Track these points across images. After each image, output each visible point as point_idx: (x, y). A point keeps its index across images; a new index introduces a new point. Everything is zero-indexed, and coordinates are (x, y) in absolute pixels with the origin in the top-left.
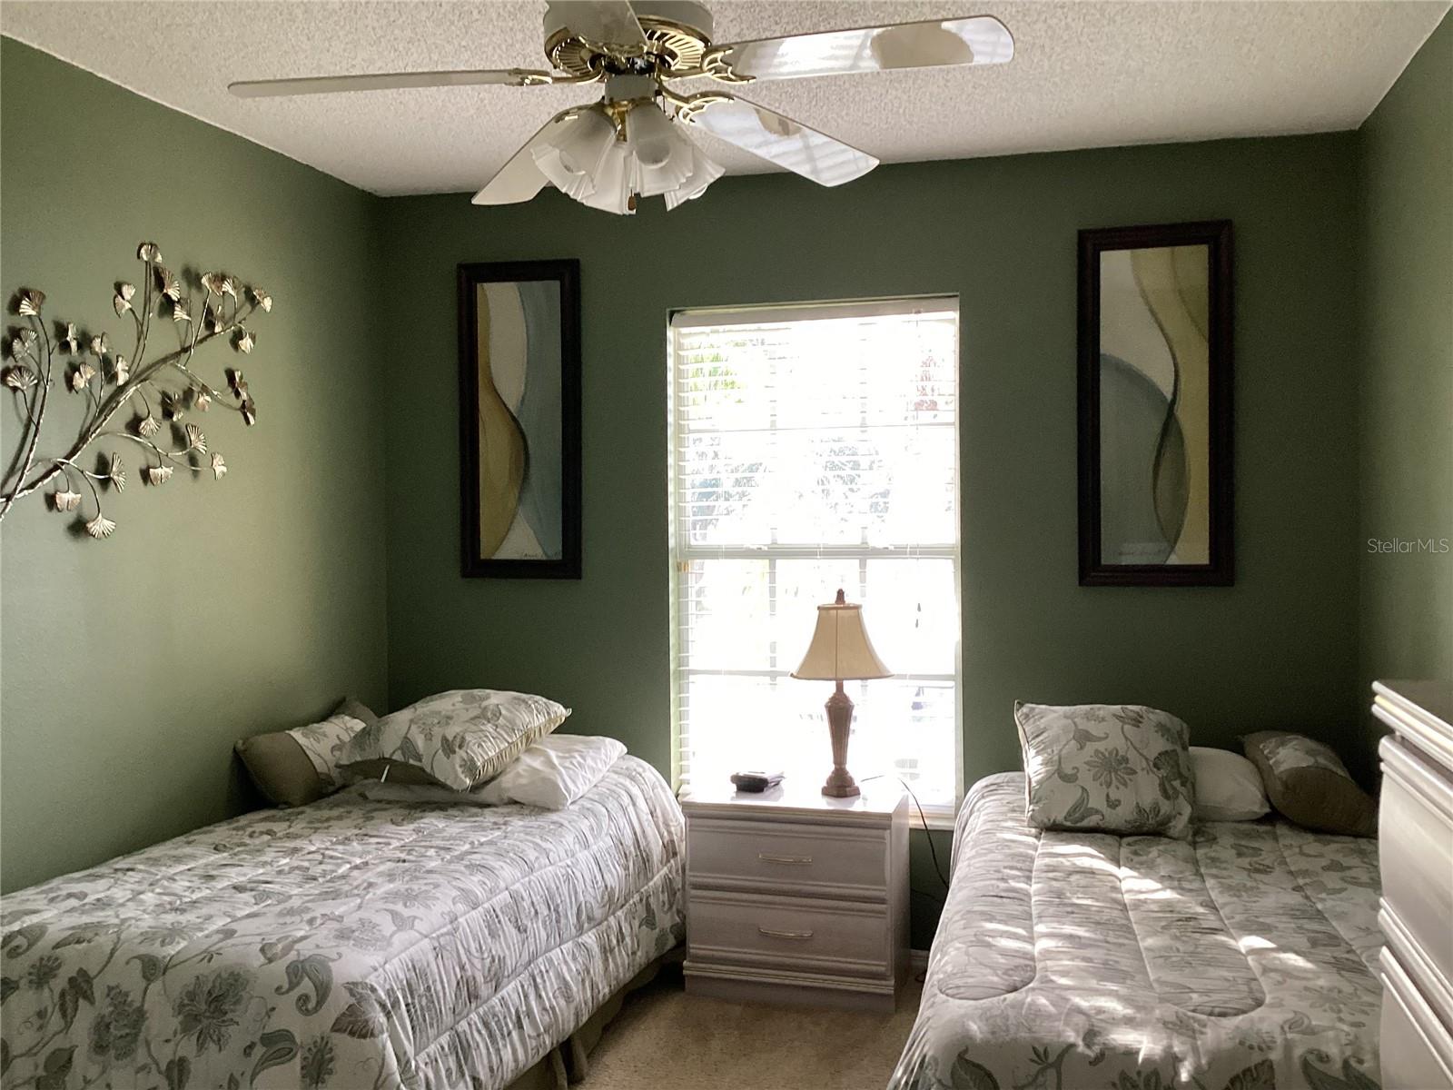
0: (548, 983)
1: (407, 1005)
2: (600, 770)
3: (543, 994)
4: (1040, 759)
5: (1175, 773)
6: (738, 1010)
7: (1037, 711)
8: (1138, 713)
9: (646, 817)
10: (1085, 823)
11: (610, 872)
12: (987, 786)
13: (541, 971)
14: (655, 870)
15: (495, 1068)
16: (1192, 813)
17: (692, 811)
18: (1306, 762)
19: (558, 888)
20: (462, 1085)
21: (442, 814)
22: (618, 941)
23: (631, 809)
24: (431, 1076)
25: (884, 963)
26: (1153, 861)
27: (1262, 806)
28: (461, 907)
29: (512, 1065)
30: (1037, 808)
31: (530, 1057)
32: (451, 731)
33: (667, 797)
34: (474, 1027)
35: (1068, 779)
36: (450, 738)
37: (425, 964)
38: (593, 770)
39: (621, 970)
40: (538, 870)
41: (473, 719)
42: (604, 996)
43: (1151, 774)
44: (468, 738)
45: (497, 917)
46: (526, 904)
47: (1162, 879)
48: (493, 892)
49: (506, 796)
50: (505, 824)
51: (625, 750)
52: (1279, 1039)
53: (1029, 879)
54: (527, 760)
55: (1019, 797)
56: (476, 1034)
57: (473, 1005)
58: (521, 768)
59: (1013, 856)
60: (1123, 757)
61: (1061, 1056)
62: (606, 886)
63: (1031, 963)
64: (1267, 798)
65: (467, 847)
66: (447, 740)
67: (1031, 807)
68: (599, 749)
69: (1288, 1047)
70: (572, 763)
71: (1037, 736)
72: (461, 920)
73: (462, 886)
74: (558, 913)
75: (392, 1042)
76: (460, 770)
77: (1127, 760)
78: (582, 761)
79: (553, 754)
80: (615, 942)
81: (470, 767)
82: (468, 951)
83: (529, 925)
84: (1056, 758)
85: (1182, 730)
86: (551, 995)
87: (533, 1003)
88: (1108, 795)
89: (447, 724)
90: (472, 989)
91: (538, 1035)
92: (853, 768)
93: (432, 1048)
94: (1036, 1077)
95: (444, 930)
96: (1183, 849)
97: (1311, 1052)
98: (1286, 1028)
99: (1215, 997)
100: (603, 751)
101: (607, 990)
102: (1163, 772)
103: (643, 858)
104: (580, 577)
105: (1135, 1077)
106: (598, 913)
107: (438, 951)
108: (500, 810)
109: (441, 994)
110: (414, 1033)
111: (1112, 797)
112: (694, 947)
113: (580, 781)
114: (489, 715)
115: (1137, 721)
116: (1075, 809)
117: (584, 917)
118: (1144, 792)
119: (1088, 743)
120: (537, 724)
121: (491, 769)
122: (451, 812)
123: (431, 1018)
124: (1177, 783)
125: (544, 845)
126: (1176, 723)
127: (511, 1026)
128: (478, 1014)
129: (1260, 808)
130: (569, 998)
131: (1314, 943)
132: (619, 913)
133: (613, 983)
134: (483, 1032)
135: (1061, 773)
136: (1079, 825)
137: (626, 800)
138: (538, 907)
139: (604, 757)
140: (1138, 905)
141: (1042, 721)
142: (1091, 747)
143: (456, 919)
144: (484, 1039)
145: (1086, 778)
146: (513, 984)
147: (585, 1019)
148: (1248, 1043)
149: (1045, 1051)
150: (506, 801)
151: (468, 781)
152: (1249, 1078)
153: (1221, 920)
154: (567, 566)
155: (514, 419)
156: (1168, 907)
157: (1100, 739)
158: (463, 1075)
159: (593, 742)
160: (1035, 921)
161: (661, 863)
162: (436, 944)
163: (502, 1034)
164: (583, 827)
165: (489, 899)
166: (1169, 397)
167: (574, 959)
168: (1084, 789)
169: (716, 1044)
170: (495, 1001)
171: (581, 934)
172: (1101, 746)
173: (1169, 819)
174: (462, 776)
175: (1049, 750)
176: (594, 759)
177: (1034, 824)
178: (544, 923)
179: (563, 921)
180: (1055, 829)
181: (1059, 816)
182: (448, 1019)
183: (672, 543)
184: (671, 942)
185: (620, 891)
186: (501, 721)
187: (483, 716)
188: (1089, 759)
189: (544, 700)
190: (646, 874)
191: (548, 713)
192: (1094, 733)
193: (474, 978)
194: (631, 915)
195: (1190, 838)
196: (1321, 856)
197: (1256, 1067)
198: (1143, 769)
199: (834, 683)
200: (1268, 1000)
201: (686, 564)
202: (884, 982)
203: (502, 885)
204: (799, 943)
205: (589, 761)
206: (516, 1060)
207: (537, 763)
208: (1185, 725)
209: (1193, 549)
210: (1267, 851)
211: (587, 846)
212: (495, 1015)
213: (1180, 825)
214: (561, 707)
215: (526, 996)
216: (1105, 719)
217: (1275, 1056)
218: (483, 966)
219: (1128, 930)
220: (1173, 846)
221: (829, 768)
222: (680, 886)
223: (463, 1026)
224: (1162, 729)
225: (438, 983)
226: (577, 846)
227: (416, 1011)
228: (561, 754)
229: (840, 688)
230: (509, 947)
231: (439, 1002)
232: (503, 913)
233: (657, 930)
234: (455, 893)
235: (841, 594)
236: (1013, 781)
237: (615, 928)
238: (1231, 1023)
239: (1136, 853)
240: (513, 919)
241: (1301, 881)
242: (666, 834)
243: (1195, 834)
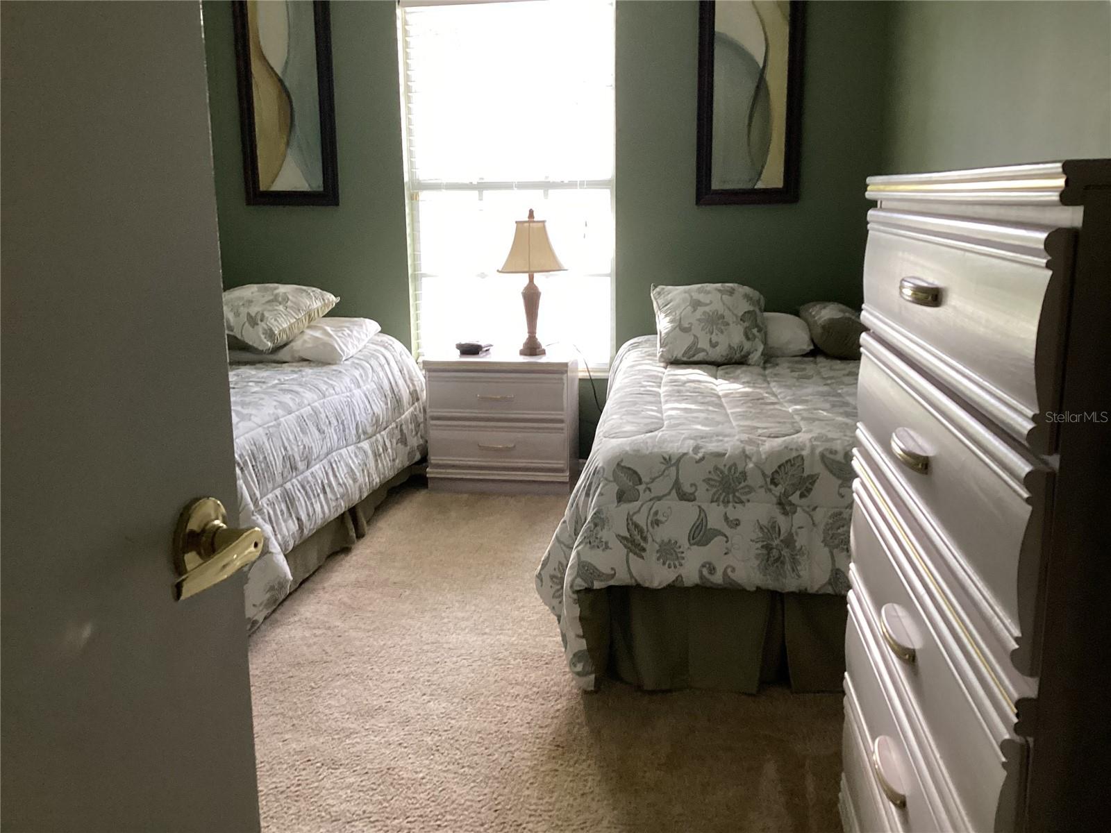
0: (340, 469)
1: (253, 466)
2: (363, 340)
3: (338, 475)
4: (668, 319)
5: (753, 324)
6: (465, 496)
7: (665, 290)
8: (732, 288)
9: (397, 373)
10: (695, 358)
11: (375, 403)
12: (631, 344)
13: (335, 461)
14: (405, 408)
15: (311, 515)
16: (764, 349)
17: (430, 368)
18: (839, 315)
19: (342, 410)
20: (290, 521)
21: (253, 367)
22: (383, 450)
23: (386, 367)
24: (271, 513)
25: (562, 462)
26: (738, 376)
27: (809, 345)
28: (280, 412)
29: (321, 515)
30: (664, 350)
31: (332, 513)
32: (254, 310)
33: (410, 361)
34: (295, 487)
35: (685, 330)
36: (253, 315)
37: (262, 443)
38: (359, 340)
39: (386, 469)
40: (328, 397)
41: (269, 302)
42: (376, 483)
43: (739, 325)
44: (266, 314)
45: (305, 420)
46: (323, 416)
47: (743, 383)
48: (300, 406)
49: (297, 355)
50: (300, 371)
51: (380, 329)
52: (808, 445)
53: (659, 387)
54: (309, 332)
55: (653, 349)
56: (297, 492)
57: (294, 474)
58: (306, 337)
59: (649, 376)
60: (721, 315)
61: (679, 460)
62: (374, 413)
63: (661, 421)
64: (812, 340)
65: (276, 381)
66: (251, 317)
67: (661, 349)
68: (361, 326)
69: (813, 449)
70: (343, 334)
71: (666, 305)
72: (282, 419)
73: (278, 399)
74: (343, 425)
75: (246, 486)
76: (263, 336)
77: (723, 317)
78: (350, 333)
79: (328, 329)
80: (381, 450)
81: (270, 334)
82: (288, 439)
83: (326, 429)
84: (678, 318)
85: (759, 299)
86: (343, 476)
87: (332, 478)
88: (711, 339)
89: (250, 306)
90: (293, 463)
91: (337, 499)
92: (541, 337)
93: (270, 496)
94: (664, 471)
95: (272, 424)
96: (758, 370)
97: (827, 449)
98: (813, 440)
99: (771, 430)
100: (364, 326)
101: (378, 480)
102: (746, 324)
103: (397, 400)
104: (337, 204)
105: (722, 468)
106: (370, 430)
107: (269, 436)
108: (294, 364)
109: (273, 463)
110: (259, 484)
111: (714, 341)
112: (433, 459)
113: (350, 346)
114: (280, 299)
115: (731, 292)
116: (689, 348)
117: (360, 431)
118: (735, 336)
119: (699, 308)
120: (315, 306)
121: (285, 337)
122: (258, 365)
123: (269, 477)
124: (755, 331)
125: (331, 382)
126: (755, 294)
127: (319, 491)
128: (298, 480)
129: (807, 347)
130: (355, 480)
131: (833, 406)
132: (383, 433)
133: (382, 476)
134: (302, 491)
135: (681, 327)
136: (691, 359)
137: (383, 361)
138: (330, 419)
139: (365, 331)
140: (726, 395)
141: (670, 295)
142: (700, 310)
143: (278, 418)
144: (302, 495)
145: (697, 330)
146: (317, 466)
147: (365, 495)
148: (789, 448)
149: (670, 458)
150: (297, 359)
151: (269, 344)
152: (789, 464)
153: (778, 399)
154: (327, 195)
155: (280, 81)
156: (746, 395)
157: (707, 305)
158: (291, 516)
159: (356, 321)
160: (663, 404)
161: (409, 404)
162: (268, 432)
163: (314, 495)
164: (355, 374)
165: (298, 410)
166: (761, 66)
167: (356, 456)
168: (695, 336)
169: (453, 514)
170: (308, 473)
171: (359, 442)
172: (707, 309)
173: (749, 353)
174: (265, 340)
175: (674, 314)
176: (359, 333)
177: (663, 360)
178: (335, 430)
179: (347, 430)
180: (675, 363)
181: (679, 354)
182: (279, 479)
183: (406, 179)
184: (418, 457)
185: (383, 418)
186: (289, 303)
187: (275, 300)
188: (699, 317)
189: (320, 290)
190: (399, 410)
191: (324, 300)
192: (702, 300)
193: (293, 456)
194: (391, 435)
195: (762, 364)
196: (844, 369)
197: (794, 458)
198: (734, 322)
199: (527, 275)
200: (804, 430)
201: (417, 194)
202: (562, 474)
203: (306, 402)
204: (506, 451)
205: (355, 333)
206: (323, 512)
207: (318, 334)
208: (762, 296)
209: (773, 176)
210: (810, 368)
211: (359, 387)
212: (308, 482)
213: (756, 357)
214: (333, 296)
215: (327, 474)
216: (711, 294)
217: (804, 453)
218: (299, 450)
219: (721, 406)
220: (750, 368)
221: (524, 336)
222: (422, 420)
223: (288, 486)
224: (746, 296)
225: (271, 455)
226: (353, 385)
227: (258, 470)
228: (334, 329)
229: (531, 279)
230: (313, 440)
231: (273, 468)
232: (308, 419)
233: (409, 447)
234: (275, 403)
235: (531, 213)
236: (649, 340)
237: (381, 440)
238: (780, 440)
239: (727, 373)
240: (315, 424)
241: (829, 382)
242: (411, 385)
243: (765, 363)
